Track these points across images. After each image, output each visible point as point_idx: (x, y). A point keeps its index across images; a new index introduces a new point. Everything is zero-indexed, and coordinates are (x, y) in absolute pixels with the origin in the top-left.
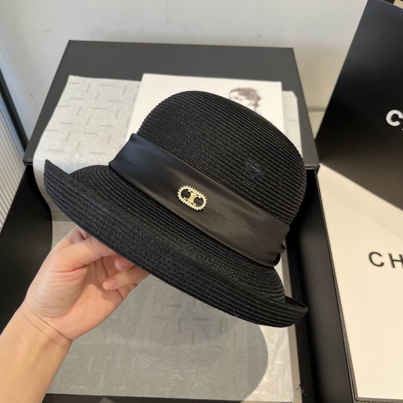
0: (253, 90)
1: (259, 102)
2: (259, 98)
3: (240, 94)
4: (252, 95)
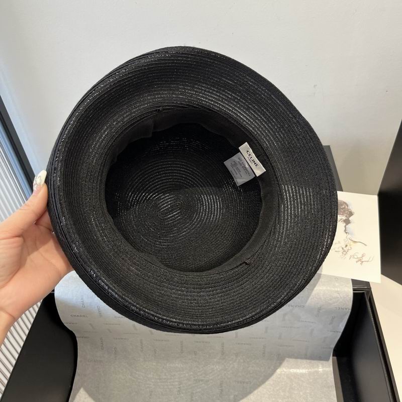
0: (345, 203)
1: (351, 219)
2: (351, 214)
4: (342, 209)
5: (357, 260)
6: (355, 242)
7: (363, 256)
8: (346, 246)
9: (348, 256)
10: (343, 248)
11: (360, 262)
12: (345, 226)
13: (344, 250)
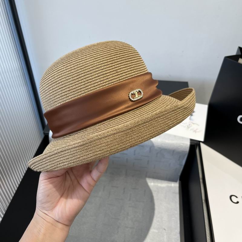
1: (193, 114)
6: (194, 124)
7: (197, 129)
8: (189, 125)
9: (190, 129)
10: (187, 126)
11: (194, 132)
13: (188, 127)
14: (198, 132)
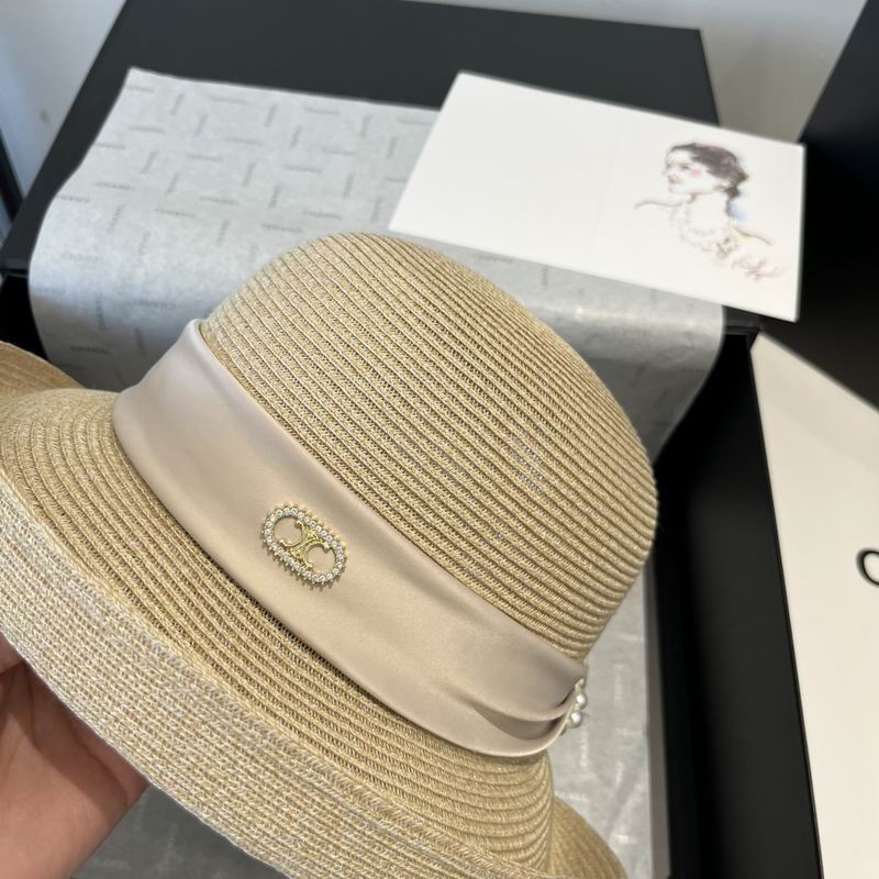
0: (731, 155)
1: (742, 187)
2: (742, 177)
3: (697, 159)
4: (725, 165)
5: (747, 271)
6: (746, 235)
7: (762, 263)
8: (727, 241)
9: (729, 262)
10: (718, 245)
11: (753, 276)
12: (728, 203)
13: (722, 250)
14: (770, 275)
